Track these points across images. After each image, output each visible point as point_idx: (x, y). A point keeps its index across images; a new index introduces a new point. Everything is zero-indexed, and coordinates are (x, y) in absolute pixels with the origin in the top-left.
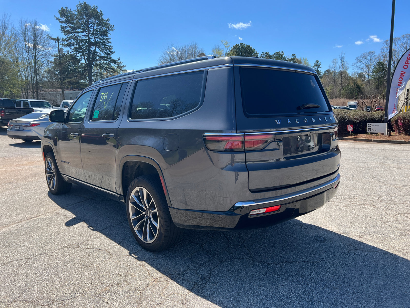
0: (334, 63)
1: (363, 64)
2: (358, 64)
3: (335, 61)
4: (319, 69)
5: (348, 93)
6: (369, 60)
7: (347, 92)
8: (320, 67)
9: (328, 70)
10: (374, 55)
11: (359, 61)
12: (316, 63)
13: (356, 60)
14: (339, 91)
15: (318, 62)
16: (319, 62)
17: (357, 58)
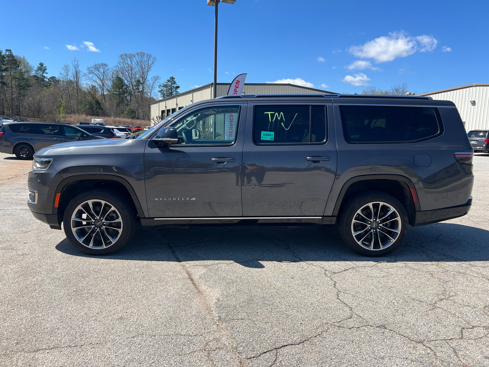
0: (66, 70)
1: (95, 76)
2: (91, 76)
3: (66, 68)
4: (44, 75)
5: (89, 108)
6: (102, 72)
7: (87, 107)
8: (46, 72)
9: (54, 77)
10: (107, 68)
11: (91, 72)
12: (39, 66)
13: (87, 70)
14: (76, 106)
15: (42, 66)
16: (44, 66)
17: (88, 68)
